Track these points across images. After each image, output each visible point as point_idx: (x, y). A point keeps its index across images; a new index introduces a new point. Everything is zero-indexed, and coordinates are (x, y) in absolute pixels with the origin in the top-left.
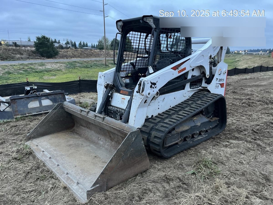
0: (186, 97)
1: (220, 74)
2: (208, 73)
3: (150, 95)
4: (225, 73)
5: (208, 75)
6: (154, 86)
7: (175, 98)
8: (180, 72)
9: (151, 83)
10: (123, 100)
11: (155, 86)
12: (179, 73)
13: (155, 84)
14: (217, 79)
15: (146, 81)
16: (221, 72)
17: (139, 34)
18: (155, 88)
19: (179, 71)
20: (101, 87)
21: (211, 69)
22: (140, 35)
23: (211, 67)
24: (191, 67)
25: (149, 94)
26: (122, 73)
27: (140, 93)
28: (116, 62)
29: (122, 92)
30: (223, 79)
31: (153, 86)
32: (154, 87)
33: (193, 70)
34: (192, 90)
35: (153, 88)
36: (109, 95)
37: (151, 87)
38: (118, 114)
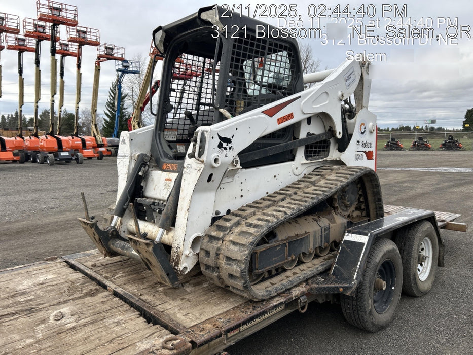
0: (299, 176)
1: (362, 133)
2: (339, 129)
3: (220, 162)
4: (374, 130)
5: (340, 133)
6: (227, 145)
7: (275, 177)
8: (280, 120)
9: (220, 137)
10: (167, 181)
11: (230, 145)
12: (279, 123)
13: (228, 141)
14: (358, 142)
15: (207, 132)
16: (365, 128)
17: (202, 59)
18: (230, 148)
19: (278, 120)
20: (124, 160)
21: (345, 122)
22: (204, 63)
23: (345, 118)
24: (305, 114)
25: (216, 160)
26: (170, 133)
27: (195, 158)
28: (155, 112)
29: (165, 166)
30: (371, 144)
31: (224, 145)
32: (228, 148)
33: (309, 120)
34: (309, 161)
35: (225, 149)
36: (140, 174)
37: (220, 146)
38: (156, 211)
